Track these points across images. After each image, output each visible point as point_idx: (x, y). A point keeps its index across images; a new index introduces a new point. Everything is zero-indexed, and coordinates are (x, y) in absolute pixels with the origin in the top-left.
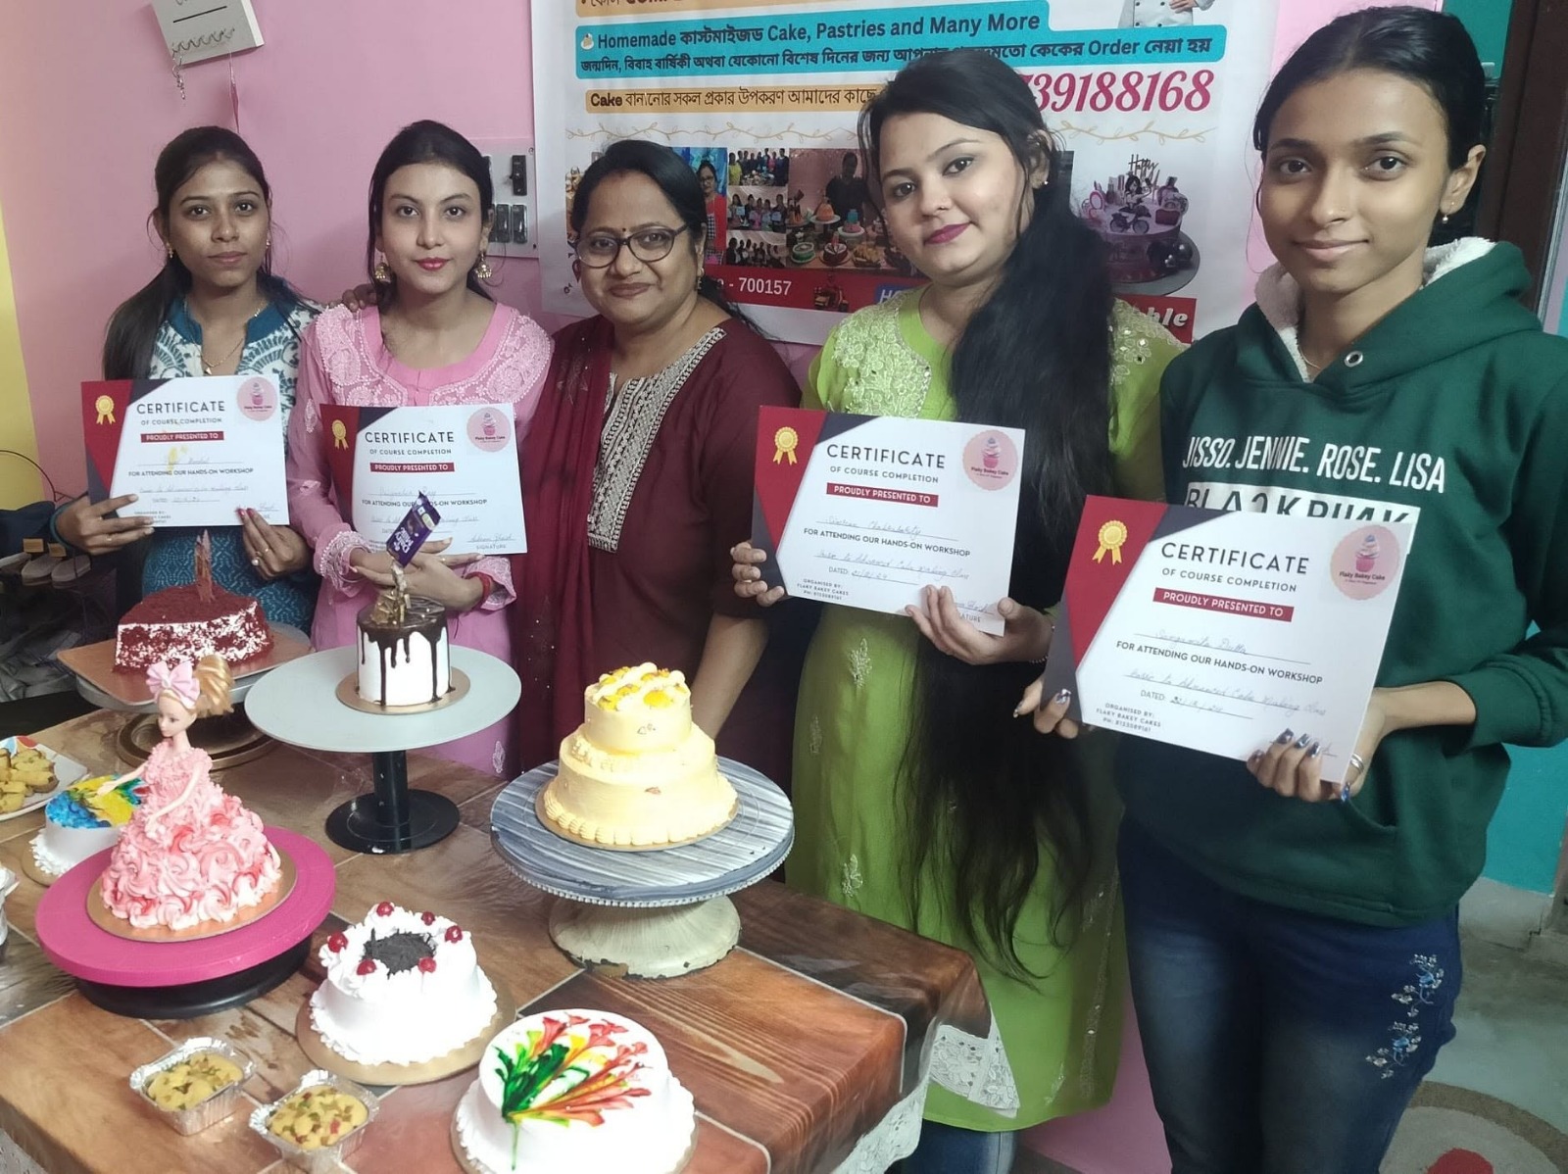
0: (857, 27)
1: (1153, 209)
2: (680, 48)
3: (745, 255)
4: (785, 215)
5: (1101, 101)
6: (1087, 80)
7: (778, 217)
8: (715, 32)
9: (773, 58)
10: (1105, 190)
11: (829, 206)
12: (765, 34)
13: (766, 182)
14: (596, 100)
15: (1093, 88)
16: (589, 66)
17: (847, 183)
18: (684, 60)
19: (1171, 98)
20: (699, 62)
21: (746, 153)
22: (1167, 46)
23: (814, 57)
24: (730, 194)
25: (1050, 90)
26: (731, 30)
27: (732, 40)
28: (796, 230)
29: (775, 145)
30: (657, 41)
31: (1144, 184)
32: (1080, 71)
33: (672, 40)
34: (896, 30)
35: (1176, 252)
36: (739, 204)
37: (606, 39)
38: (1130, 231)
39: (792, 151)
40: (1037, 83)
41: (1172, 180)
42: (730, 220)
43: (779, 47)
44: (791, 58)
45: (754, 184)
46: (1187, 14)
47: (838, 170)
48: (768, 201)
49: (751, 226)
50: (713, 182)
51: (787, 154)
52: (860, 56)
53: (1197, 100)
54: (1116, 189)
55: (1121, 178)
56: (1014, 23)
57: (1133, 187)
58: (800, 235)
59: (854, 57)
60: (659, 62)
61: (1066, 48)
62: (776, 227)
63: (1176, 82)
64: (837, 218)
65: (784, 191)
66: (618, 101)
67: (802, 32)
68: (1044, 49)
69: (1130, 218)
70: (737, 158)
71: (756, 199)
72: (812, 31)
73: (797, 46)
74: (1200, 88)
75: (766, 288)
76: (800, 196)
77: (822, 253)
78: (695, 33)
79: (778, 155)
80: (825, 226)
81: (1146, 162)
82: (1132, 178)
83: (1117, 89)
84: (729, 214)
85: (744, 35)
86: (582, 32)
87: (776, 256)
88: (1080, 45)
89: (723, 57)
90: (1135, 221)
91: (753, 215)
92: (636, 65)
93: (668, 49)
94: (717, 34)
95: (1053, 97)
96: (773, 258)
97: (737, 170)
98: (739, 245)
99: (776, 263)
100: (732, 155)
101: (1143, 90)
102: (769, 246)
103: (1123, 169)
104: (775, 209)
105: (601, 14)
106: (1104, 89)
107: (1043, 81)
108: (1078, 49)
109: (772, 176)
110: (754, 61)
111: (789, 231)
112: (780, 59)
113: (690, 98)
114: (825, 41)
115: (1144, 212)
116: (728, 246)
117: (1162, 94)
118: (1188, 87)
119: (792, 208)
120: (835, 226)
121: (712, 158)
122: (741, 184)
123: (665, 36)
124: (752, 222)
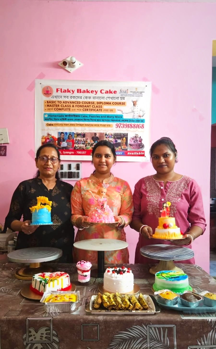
0: (96, 116)
1: (138, 140)
2: (65, 117)
3: (78, 148)
4: (85, 142)
5: (131, 127)
6: (129, 124)
7: (83, 142)
8: (71, 116)
9: (82, 120)
10: (132, 138)
11: (92, 140)
12: (80, 116)
13: (81, 137)
14: (48, 125)
15: (130, 125)
16: (46, 119)
17: (95, 137)
18: (66, 119)
19: (139, 127)
20: (69, 120)
21: (77, 133)
22: (138, 121)
23: (89, 120)
24: (75, 139)
25: (124, 125)
26: (74, 115)
27: (75, 117)
28: (87, 144)
29: (83, 132)
30: (60, 116)
31: (137, 137)
32: (128, 123)
33: (63, 116)
34: (102, 117)
35: (142, 145)
36: (76, 140)
37: (50, 115)
38: (136, 143)
39: (86, 133)
40: (122, 124)
41: (140, 137)
42: (75, 143)
43: (83, 118)
44: (85, 120)
45: (79, 137)
46: (140, 117)
47: (94, 136)
48: (82, 140)
49: (79, 144)
50: (71, 137)
51: (85, 133)
52: (96, 120)
53: (142, 127)
54: (134, 138)
55: (134, 136)
56: (119, 117)
57: (136, 137)
58: (87, 145)
59: (95, 120)
60: (61, 119)
61: (126, 121)
62: (83, 144)
63: (140, 125)
64: (94, 142)
65: (85, 138)
66: (53, 125)
67: (87, 116)
68: (123, 120)
69: (136, 141)
70: (76, 134)
71: (79, 140)
72: (88, 116)
73: (86, 118)
74: (143, 126)
75: (82, 153)
76: (87, 139)
77: (91, 147)
78: (68, 115)
79: (83, 133)
80: (92, 143)
81: (137, 135)
82: (136, 136)
83: (133, 126)
84: (74, 142)
85: (77, 116)
86: (45, 114)
87: (83, 148)
88: (128, 120)
89: (73, 119)
90: (136, 142)
91: (79, 142)
92: (55, 120)
93: (62, 117)
94: (72, 116)
95: (125, 126)
96: (83, 149)
97: (76, 135)
98: (76, 147)
99: (84, 149)
100: (75, 133)
101: (136, 126)
102: (82, 147)
103: (134, 135)
104: (83, 141)
105: (48, 111)
106: (131, 126)
107: (123, 124)
108: (127, 121)
109: (82, 136)
110: (78, 120)
111: (85, 144)
112: (83, 120)
113: (66, 125)
114: (90, 118)
115: (137, 141)
116: (74, 147)
117: (138, 126)
118: (141, 126)
119: (86, 141)
120: (93, 143)
121: (71, 134)
122: (77, 137)
123: (62, 116)
124: (79, 143)
